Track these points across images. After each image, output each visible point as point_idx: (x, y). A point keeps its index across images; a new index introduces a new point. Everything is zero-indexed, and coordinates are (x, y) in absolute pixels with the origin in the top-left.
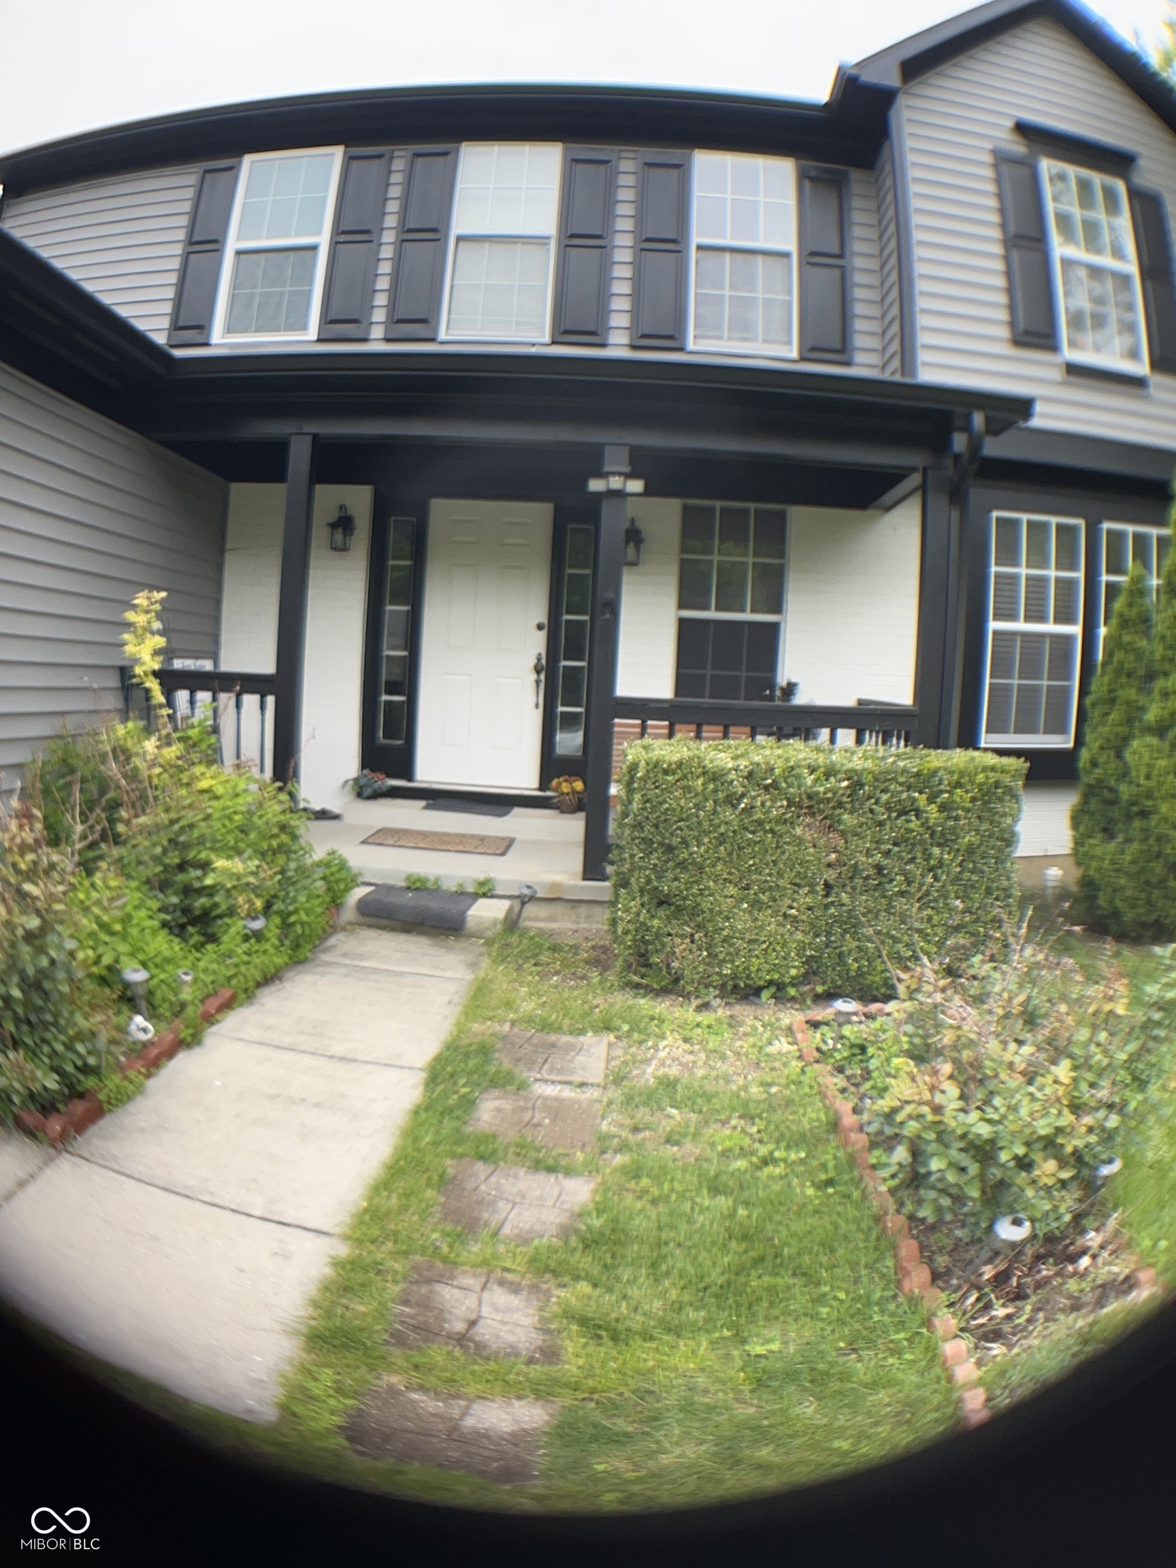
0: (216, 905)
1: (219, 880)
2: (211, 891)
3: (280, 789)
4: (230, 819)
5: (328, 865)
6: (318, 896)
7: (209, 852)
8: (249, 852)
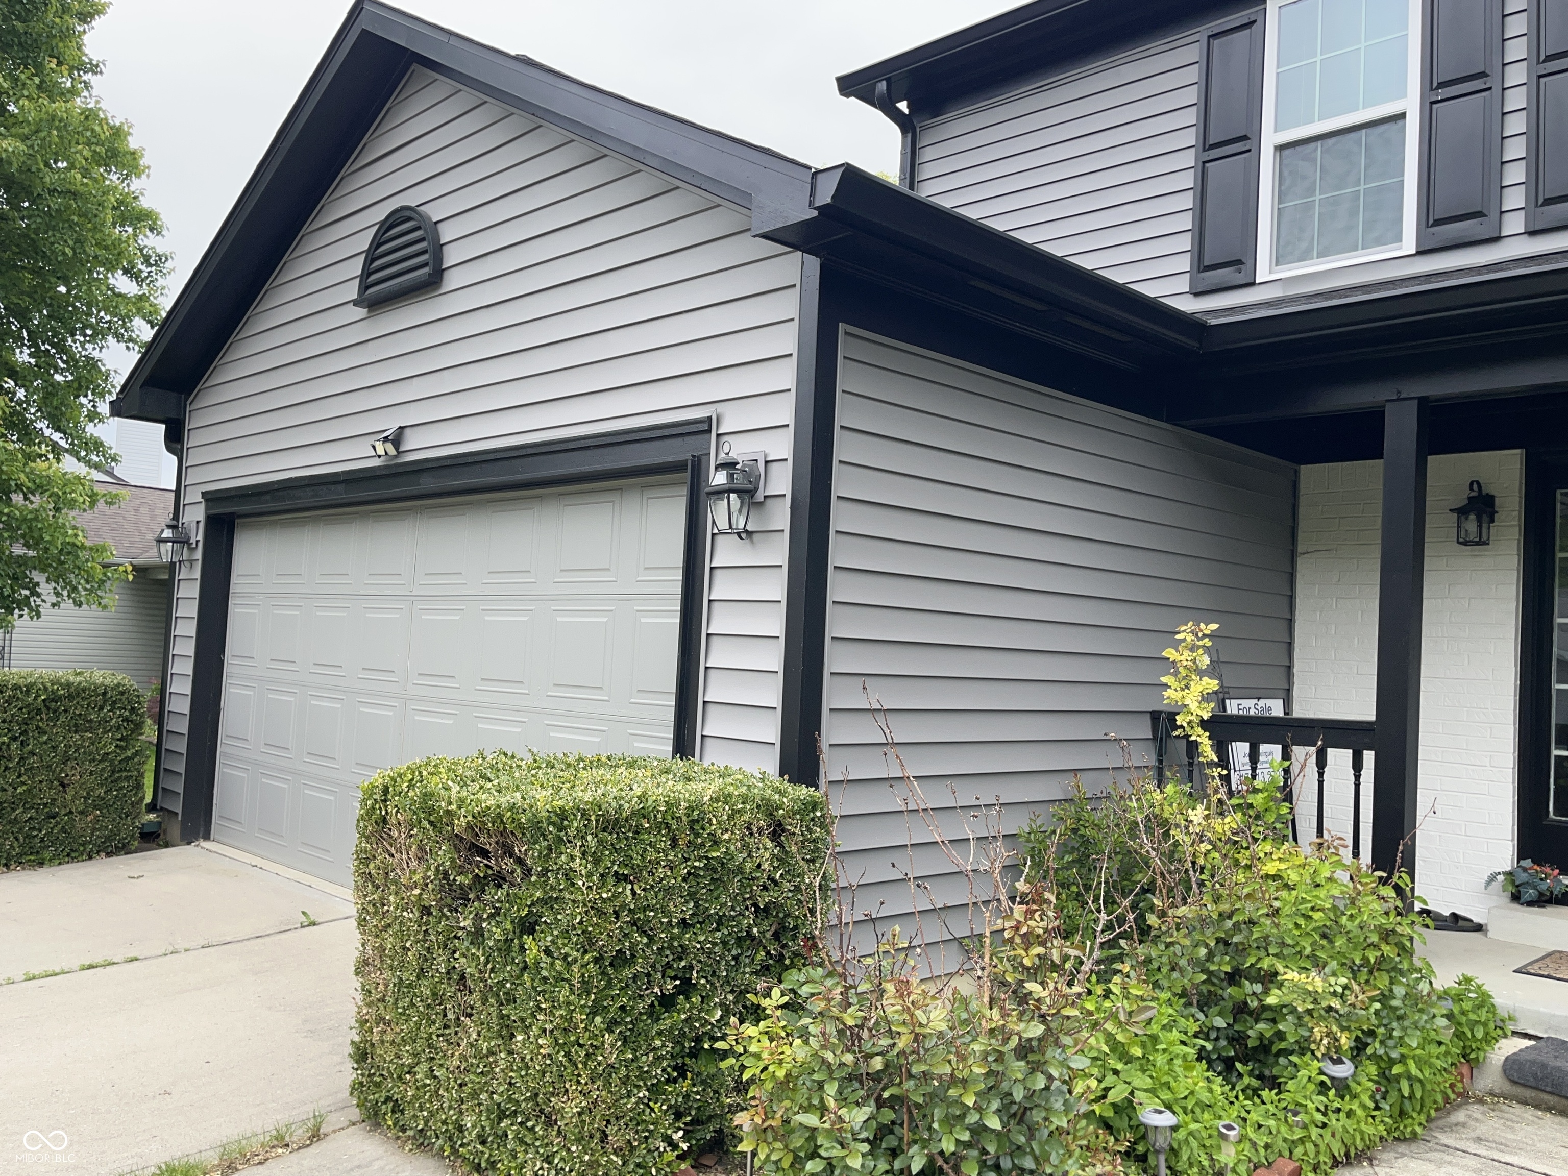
0: (1281, 1036)
1: (1286, 1000)
2: (1274, 1014)
3: (1383, 881)
4: (1308, 918)
5: (1458, 998)
6: (1440, 1043)
7: (1275, 961)
8: (1334, 964)
